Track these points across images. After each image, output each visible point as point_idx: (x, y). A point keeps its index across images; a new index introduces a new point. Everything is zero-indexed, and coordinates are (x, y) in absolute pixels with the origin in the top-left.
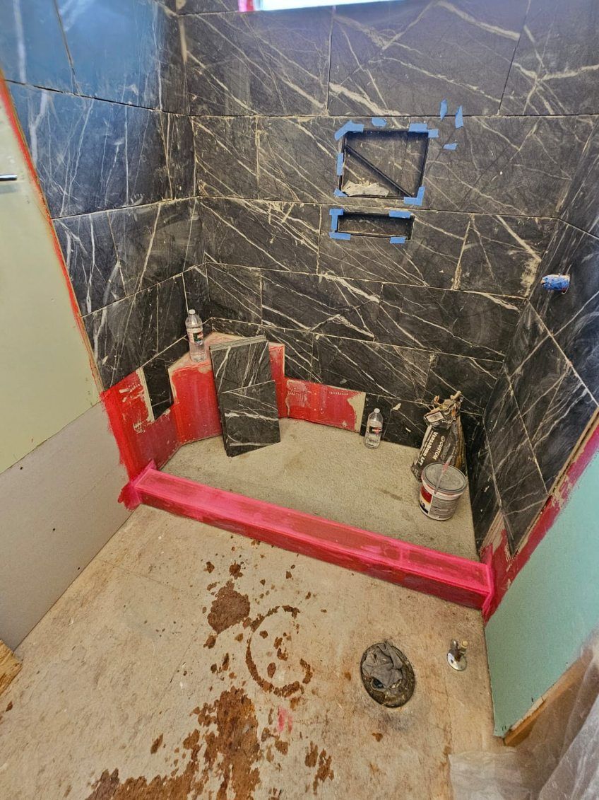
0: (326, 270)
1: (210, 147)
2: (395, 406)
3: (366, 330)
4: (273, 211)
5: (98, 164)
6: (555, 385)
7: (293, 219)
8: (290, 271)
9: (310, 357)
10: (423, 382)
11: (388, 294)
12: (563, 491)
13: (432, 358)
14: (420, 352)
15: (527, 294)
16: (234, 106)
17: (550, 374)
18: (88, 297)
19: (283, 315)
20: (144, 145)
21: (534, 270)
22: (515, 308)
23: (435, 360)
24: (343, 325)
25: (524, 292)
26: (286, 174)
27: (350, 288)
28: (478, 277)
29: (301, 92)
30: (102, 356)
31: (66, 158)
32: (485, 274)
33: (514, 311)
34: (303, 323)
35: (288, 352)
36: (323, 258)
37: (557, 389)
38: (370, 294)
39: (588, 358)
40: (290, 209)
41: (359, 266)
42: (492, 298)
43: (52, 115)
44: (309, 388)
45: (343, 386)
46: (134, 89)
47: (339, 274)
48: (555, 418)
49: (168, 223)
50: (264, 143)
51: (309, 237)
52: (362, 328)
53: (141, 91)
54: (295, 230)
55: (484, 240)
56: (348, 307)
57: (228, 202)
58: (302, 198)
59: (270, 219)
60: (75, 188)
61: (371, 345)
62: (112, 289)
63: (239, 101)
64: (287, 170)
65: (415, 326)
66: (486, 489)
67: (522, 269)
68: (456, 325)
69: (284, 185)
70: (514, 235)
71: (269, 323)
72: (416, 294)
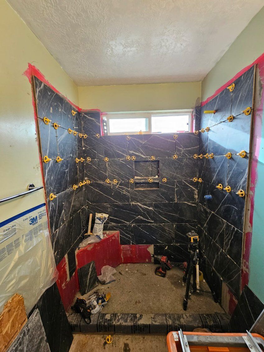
0: (133, 201)
1: (90, 168)
2: (165, 248)
3: (150, 220)
4: (113, 185)
5: (61, 177)
6: (223, 228)
7: (120, 186)
8: (120, 203)
9: (130, 234)
10: (173, 236)
11: (156, 206)
12: (246, 265)
13: (174, 226)
14: (170, 224)
15: (197, 201)
16: (99, 156)
17: (219, 225)
18: (54, 226)
19: (118, 219)
20: (73, 170)
21: (197, 194)
22: (195, 205)
23: (175, 227)
24: (141, 219)
25: (196, 200)
26: (117, 174)
27: (142, 206)
28: (182, 197)
29: (120, 153)
30: (55, 252)
31: (53, 178)
32: (184, 196)
33: (195, 206)
34: (126, 221)
35: (121, 233)
36: (132, 197)
37: (225, 230)
38: (149, 207)
39: (231, 219)
40: (119, 184)
41: (144, 198)
42: (188, 203)
43: (52, 166)
44: (130, 247)
45: (145, 243)
46: (71, 155)
47: (138, 202)
48: (229, 240)
49: (78, 192)
50: (109, 166)
51: (126, 191)
52: (148, 219)
53: (73, 155)
54: (121, 190)
55: (181, 187)
56: (142, 213)
57: (97, 183)
58: (123, 180)
59: (112, 187)
60: (55, 187)
61: (153, 225)
62: (61, 221)
63: (101, 155)
64: (117, 172)
65: (166, 216)
66: (212, 274)
67: (193, 194)
68: (179, 213)
69: (117, 177)
70: (188, 185)
71: (113, 223)
72: (165, 205)
